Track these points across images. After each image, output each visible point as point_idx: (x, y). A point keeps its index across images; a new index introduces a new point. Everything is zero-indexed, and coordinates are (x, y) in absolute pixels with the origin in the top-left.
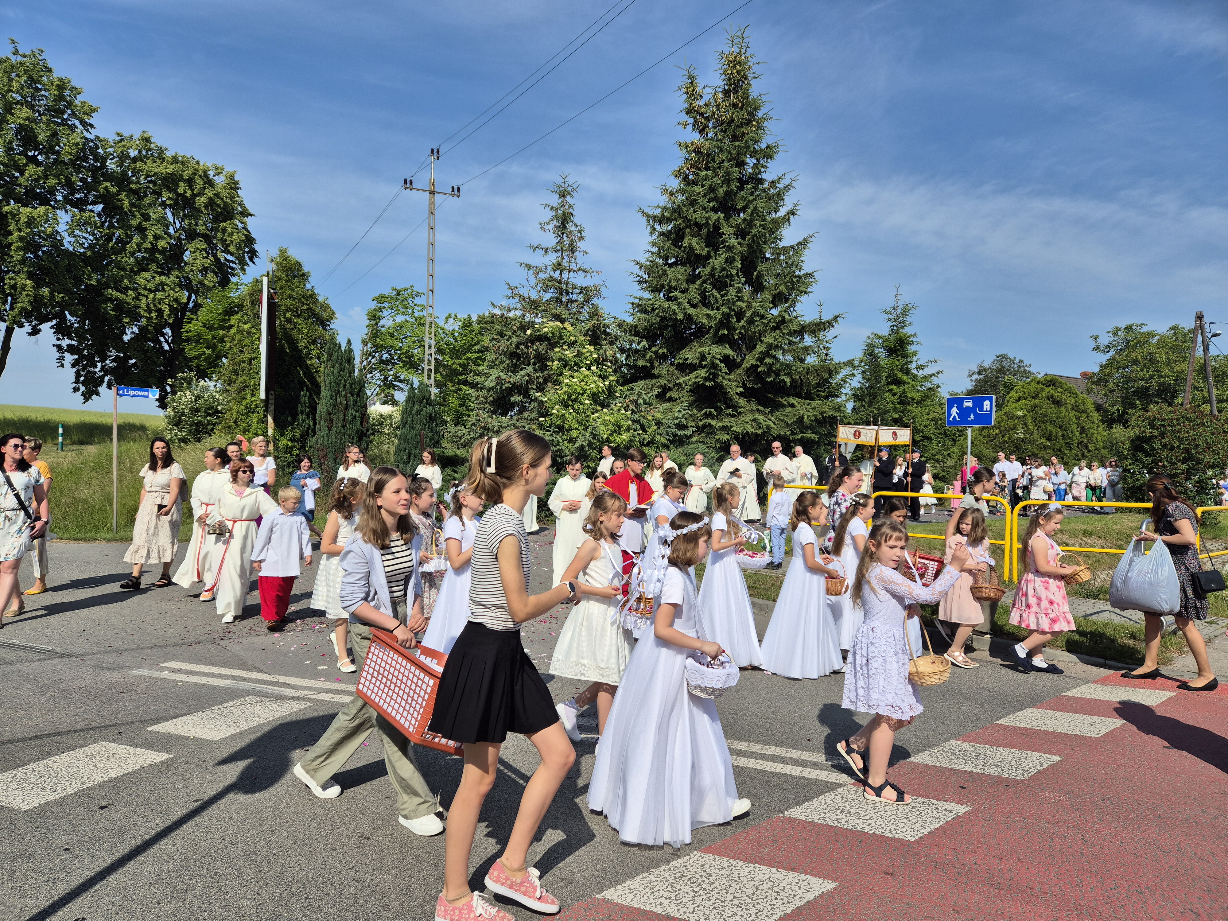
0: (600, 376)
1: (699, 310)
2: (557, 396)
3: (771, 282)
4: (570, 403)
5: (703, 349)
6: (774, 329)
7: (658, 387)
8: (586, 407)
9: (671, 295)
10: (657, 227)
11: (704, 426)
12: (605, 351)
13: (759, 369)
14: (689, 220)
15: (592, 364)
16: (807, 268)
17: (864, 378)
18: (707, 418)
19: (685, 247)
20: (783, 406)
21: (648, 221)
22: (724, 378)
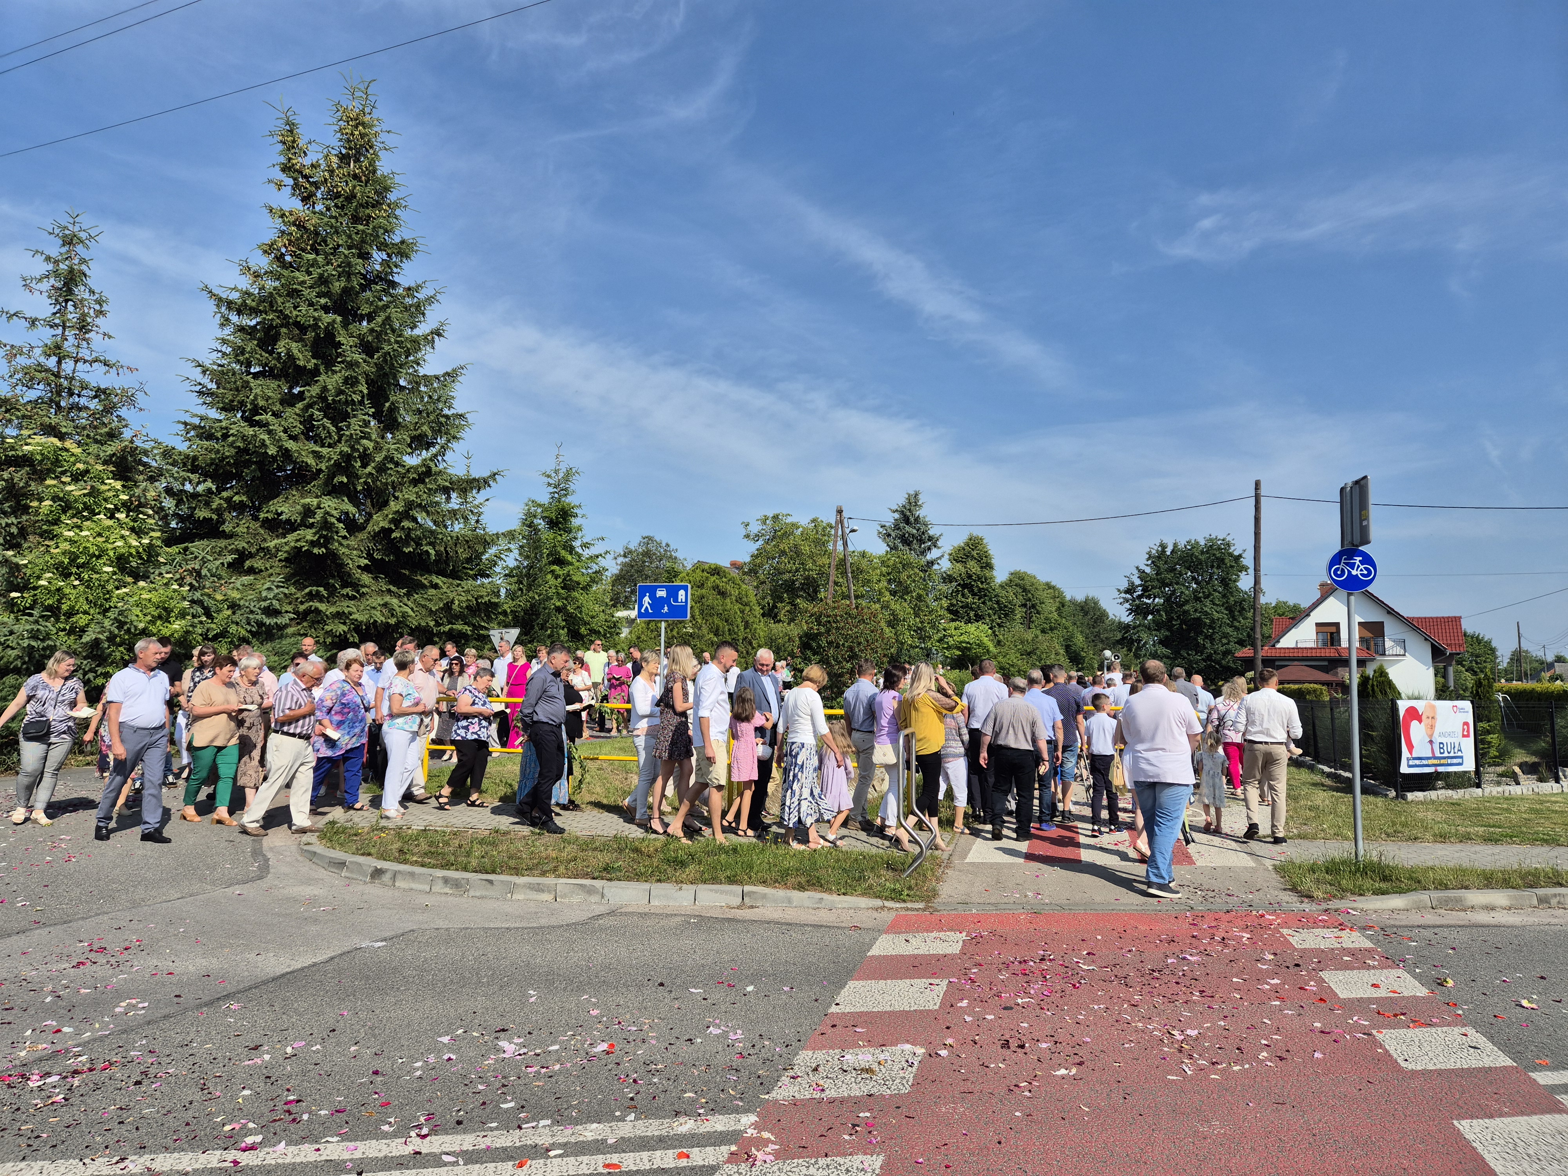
0: (132, 529)
1: (300, 444)
2: (48, 558)
3: (408, 419)
4: (74, 570)
5: (308, 500)
6: (415, 482)
7: (231, 552)
8: (105, 577)
9: (257, 418)
10: (234, 318)
11: (307, 612)
12: (144, 490)
13: (394, 535)
14: (287, 317)
15: (117, 509)
16: (458, 407)
17: (520, 554)
18: (312, 600)
19: (279, 354)
20: (424, 587)
21: (218, 306)
22: (341, 544)
